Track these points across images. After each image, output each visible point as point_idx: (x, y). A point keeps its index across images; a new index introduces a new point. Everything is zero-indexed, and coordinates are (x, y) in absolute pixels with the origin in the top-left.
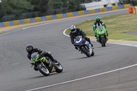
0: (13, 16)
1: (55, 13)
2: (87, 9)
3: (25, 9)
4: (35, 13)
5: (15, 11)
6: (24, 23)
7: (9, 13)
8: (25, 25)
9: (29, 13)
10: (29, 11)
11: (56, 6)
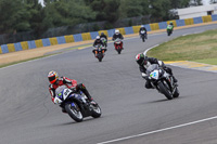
0: (63, 29)
1: (130, 25)
2: (181, 18)
3: (84, 18)
4: (99, 24)
5: (67, 20)
6: (81, 39)
7: (57, 24)
8: (83, 43)
9: (89, 25)
10: (90, 20)
11: (132, 13)
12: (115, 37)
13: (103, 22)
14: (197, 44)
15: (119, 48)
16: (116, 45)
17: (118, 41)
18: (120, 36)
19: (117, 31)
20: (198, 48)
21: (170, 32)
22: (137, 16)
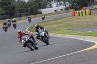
1: (20, 16)
2: (43, 13)
4: (6, 16)
9: (2, 16)
10: (2, 14)
11: (21, 11)
12: (13, 21)
13: (8, 15)
14: (50, 24)
15: (15, 26)
16: (13, 25)
17: (14, 23)
18: (15, 21)
19: (14, 19)
20: (51, 26)
21: (43, 19)
22: (23, 12)
